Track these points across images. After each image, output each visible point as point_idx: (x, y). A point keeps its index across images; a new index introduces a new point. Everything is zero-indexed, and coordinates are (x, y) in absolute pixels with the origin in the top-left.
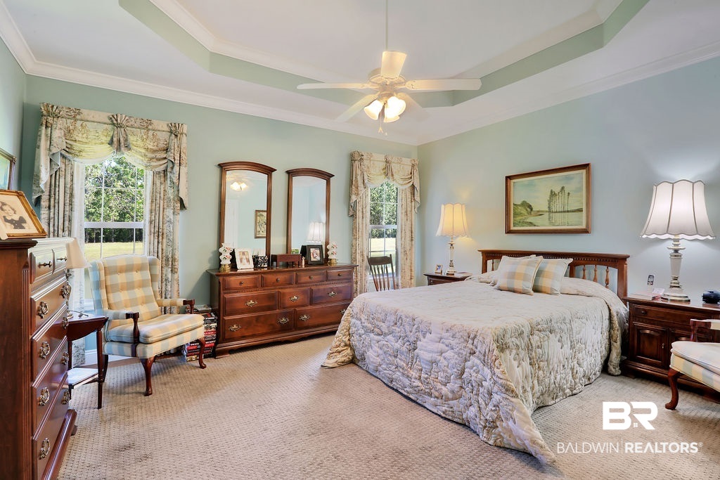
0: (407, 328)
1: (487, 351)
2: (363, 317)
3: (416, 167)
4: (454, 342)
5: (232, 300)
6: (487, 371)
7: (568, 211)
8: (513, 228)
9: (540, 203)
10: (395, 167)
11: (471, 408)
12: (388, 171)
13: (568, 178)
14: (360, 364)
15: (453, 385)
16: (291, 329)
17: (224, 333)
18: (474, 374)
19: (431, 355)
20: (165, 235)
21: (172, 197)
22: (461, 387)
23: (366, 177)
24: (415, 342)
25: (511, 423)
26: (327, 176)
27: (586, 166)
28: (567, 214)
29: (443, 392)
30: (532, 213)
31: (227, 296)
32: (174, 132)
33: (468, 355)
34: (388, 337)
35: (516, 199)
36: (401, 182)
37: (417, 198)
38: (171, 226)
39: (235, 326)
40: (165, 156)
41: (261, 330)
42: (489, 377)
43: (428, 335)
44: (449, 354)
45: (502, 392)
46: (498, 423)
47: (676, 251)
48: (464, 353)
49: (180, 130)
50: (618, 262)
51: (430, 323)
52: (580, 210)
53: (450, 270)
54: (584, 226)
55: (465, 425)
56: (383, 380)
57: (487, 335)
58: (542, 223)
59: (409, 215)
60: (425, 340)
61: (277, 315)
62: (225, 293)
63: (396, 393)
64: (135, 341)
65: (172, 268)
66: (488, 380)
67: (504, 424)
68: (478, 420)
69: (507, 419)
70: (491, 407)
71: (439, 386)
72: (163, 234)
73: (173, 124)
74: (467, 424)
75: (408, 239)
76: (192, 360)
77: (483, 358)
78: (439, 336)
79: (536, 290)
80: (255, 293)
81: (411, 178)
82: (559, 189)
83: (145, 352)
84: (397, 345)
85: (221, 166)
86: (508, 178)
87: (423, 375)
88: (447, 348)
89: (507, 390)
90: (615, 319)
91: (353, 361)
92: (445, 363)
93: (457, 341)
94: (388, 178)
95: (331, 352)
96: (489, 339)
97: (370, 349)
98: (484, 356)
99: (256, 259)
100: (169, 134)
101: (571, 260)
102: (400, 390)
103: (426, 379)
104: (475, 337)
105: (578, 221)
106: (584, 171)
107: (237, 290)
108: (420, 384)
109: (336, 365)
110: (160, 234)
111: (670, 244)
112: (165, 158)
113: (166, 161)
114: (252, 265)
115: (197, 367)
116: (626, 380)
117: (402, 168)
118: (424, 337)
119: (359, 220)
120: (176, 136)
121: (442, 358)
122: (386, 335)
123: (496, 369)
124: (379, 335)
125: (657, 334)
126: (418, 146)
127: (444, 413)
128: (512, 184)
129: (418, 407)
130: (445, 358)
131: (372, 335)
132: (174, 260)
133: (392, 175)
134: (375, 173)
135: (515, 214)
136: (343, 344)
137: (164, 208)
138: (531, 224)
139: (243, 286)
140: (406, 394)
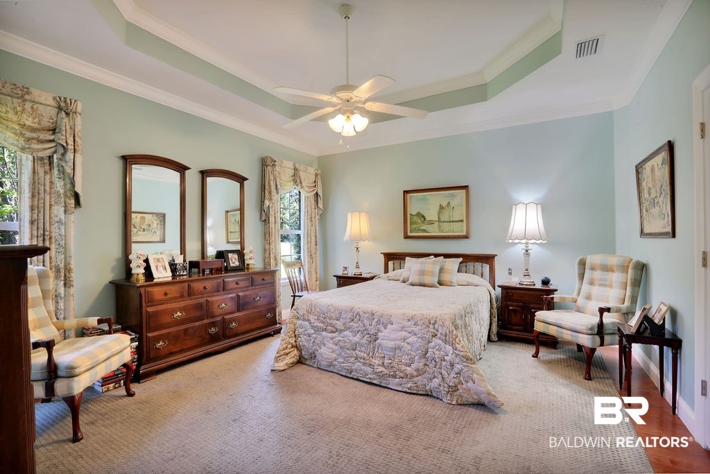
0: (366, 322)
1: (448, 332)
2: (312, 318)
3: (319, 177)
4: (416, 329)
5: (156, 314)
6: (449, 348)
7: (453, 222)
8: (409, 234)
9: (432, 215)
10: (302, 174)
11: (435, 380)
12: (296, 179)
13: (452, 196)
14: (308, 362)
15: (418, 364)
16: (220, 339)
17: (148, 353)
18: (437, 352)
19: (393, 343)
20: (53, 240)
21: (62, 191)
22: (426, 365)
23: (278, 183)
24: (376, 334)
25: (470, 384)
26: (241, 179)
27: (466, 187)
28: (452, 223)
29: (408, 372)
30: (426, 222)
31: (150, 310)
32: (64, 108)
33: (431, 337)
34: (344, 333)
35: (412, 210)
36: (307, 189)
37: (321, 205)
38: (63, 227)
39: (161, 343)
40: (52, 137)
41: (190, 343)
42: (451, 352)
43: (389, 326)
44: (412, 339)
45: (464, 362)
46: (459, 387)
47: (527, 251)
48: (427, 337)
49: (73, 107)
50: (488, 259)
51: (391, 316)
52: (462, 221)
53: (357, 271)
54: (464, 233)
55: (428, 395)
56: (340, 373)
57: (446, 320)
58: (433, 231)
59: (314, 221)
60: (387, 331)
61: (205, 325)
62: (148, 306)
63: (358, 382)
64: (50, 376)
65: (65, 280)
66: (450, 355)
67: (464, 386)
68: (442, 388)
69: (467, 382)
70: (452, 375)
71: (403, 368)
72: (50, 238)
73: (62, 99)
74: (429, 393)
75: (313, 243)
76: (108, 390)
77: (444, 338)
78: (401, 325)
79: (440, 283)
80: (182, 304)
81: (315, 186)
82: (446, 204)
83: (70, 388)
84: (356, 339)
85: (125, 158)
86: (406, 192)
87: (386, 361)
88: (410, 335)
89: (467, 359)
90: (494, 301)
91: (300, 361)
92: (409, 347)
93: (419, 327)
94: (297, 185)
95: (278, 355)
96: (448, 323)
97: (323, 346)
98: (446, 336)
99: (173, 266)
100: (57, 110)
101: (461, 259)
102: (361, 379)
103: (390, 364)
104: (436, 322)
105: (460, 229)
106: (464, 191)
107: (161, 302)
108: (384, 370)
109: (286, 367)
110: (47, 238)
111: (523, 246)
112: (53, 141)
113: (53, 144)
114: (169, 274)
115: (124, 396)
116: (503, 344)
117: (308, 176)
118: (385, 328)
119: (272, 225)
120: (67, 114)
121: (405, 344)
122: (341, 331)
123: (457, 345)
124: (333, 332)
125: (519, 309)
126: (318, 157)
127: (409, 389)
128: (408, 197)
129: (382, 389)
130: (408, 344)
131: (324, 333)
132: (68, 270)
133: (301, 183)
134: (285, 179)
135: (412, 223)
136: (290, 346)
137: (50, 205)
138: (424, 231)
139: (168, 296)
140: (368, 380)
